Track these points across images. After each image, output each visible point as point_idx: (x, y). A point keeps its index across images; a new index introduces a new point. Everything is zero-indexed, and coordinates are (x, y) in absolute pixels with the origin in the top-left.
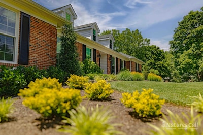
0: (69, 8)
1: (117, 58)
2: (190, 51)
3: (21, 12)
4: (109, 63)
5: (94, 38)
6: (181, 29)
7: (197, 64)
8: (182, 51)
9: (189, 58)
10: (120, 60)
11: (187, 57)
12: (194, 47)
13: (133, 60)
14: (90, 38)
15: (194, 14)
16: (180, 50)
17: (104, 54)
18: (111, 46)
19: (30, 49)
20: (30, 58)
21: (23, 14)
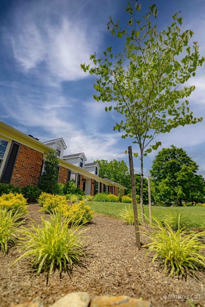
0: (61, 141)
1: (101, 183)
2: (166, 180)
3: (13, 141)
4: (93, 187)
5: (81, 165)
6: (157, 161)
7: (174, 191)
8: (160, 179)
9: (167, 186)
10: (104, 185)
11: (165, 185)
12: (170, 176)
13: (115, 185)
14: (77, 165)
15: (166, 150)
16: (158, 178)
17: (89, 179)
18: (96, 172)
19: (15, 170)
20: (13, 177)
21: (14, 142)
